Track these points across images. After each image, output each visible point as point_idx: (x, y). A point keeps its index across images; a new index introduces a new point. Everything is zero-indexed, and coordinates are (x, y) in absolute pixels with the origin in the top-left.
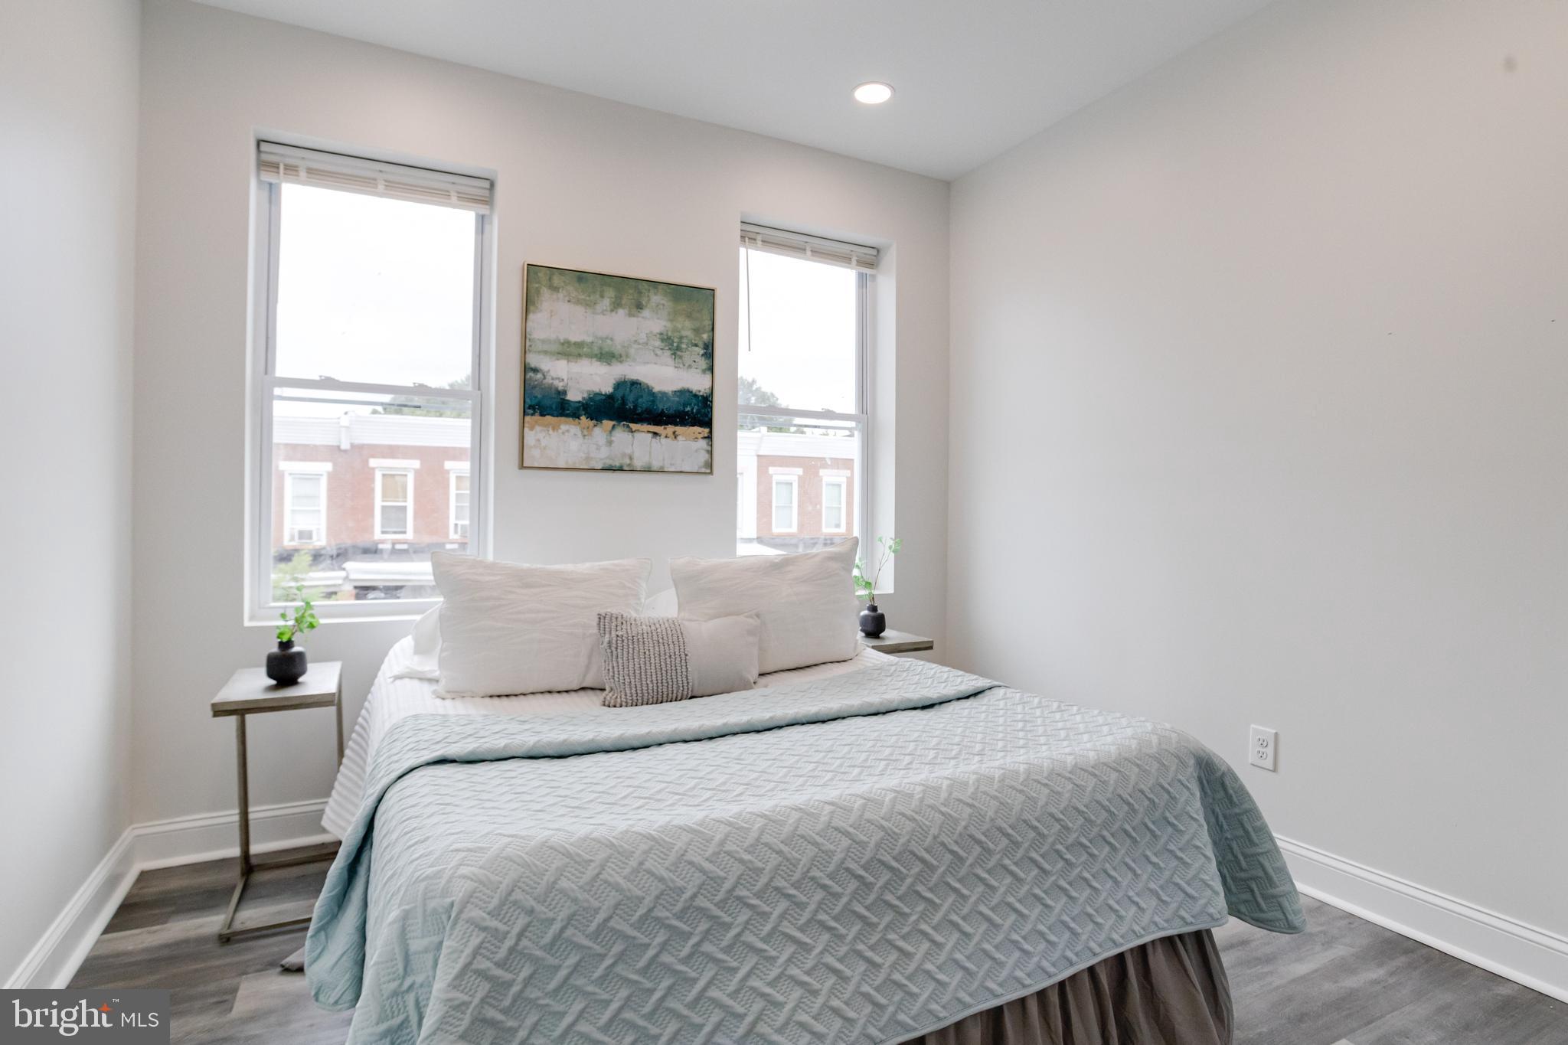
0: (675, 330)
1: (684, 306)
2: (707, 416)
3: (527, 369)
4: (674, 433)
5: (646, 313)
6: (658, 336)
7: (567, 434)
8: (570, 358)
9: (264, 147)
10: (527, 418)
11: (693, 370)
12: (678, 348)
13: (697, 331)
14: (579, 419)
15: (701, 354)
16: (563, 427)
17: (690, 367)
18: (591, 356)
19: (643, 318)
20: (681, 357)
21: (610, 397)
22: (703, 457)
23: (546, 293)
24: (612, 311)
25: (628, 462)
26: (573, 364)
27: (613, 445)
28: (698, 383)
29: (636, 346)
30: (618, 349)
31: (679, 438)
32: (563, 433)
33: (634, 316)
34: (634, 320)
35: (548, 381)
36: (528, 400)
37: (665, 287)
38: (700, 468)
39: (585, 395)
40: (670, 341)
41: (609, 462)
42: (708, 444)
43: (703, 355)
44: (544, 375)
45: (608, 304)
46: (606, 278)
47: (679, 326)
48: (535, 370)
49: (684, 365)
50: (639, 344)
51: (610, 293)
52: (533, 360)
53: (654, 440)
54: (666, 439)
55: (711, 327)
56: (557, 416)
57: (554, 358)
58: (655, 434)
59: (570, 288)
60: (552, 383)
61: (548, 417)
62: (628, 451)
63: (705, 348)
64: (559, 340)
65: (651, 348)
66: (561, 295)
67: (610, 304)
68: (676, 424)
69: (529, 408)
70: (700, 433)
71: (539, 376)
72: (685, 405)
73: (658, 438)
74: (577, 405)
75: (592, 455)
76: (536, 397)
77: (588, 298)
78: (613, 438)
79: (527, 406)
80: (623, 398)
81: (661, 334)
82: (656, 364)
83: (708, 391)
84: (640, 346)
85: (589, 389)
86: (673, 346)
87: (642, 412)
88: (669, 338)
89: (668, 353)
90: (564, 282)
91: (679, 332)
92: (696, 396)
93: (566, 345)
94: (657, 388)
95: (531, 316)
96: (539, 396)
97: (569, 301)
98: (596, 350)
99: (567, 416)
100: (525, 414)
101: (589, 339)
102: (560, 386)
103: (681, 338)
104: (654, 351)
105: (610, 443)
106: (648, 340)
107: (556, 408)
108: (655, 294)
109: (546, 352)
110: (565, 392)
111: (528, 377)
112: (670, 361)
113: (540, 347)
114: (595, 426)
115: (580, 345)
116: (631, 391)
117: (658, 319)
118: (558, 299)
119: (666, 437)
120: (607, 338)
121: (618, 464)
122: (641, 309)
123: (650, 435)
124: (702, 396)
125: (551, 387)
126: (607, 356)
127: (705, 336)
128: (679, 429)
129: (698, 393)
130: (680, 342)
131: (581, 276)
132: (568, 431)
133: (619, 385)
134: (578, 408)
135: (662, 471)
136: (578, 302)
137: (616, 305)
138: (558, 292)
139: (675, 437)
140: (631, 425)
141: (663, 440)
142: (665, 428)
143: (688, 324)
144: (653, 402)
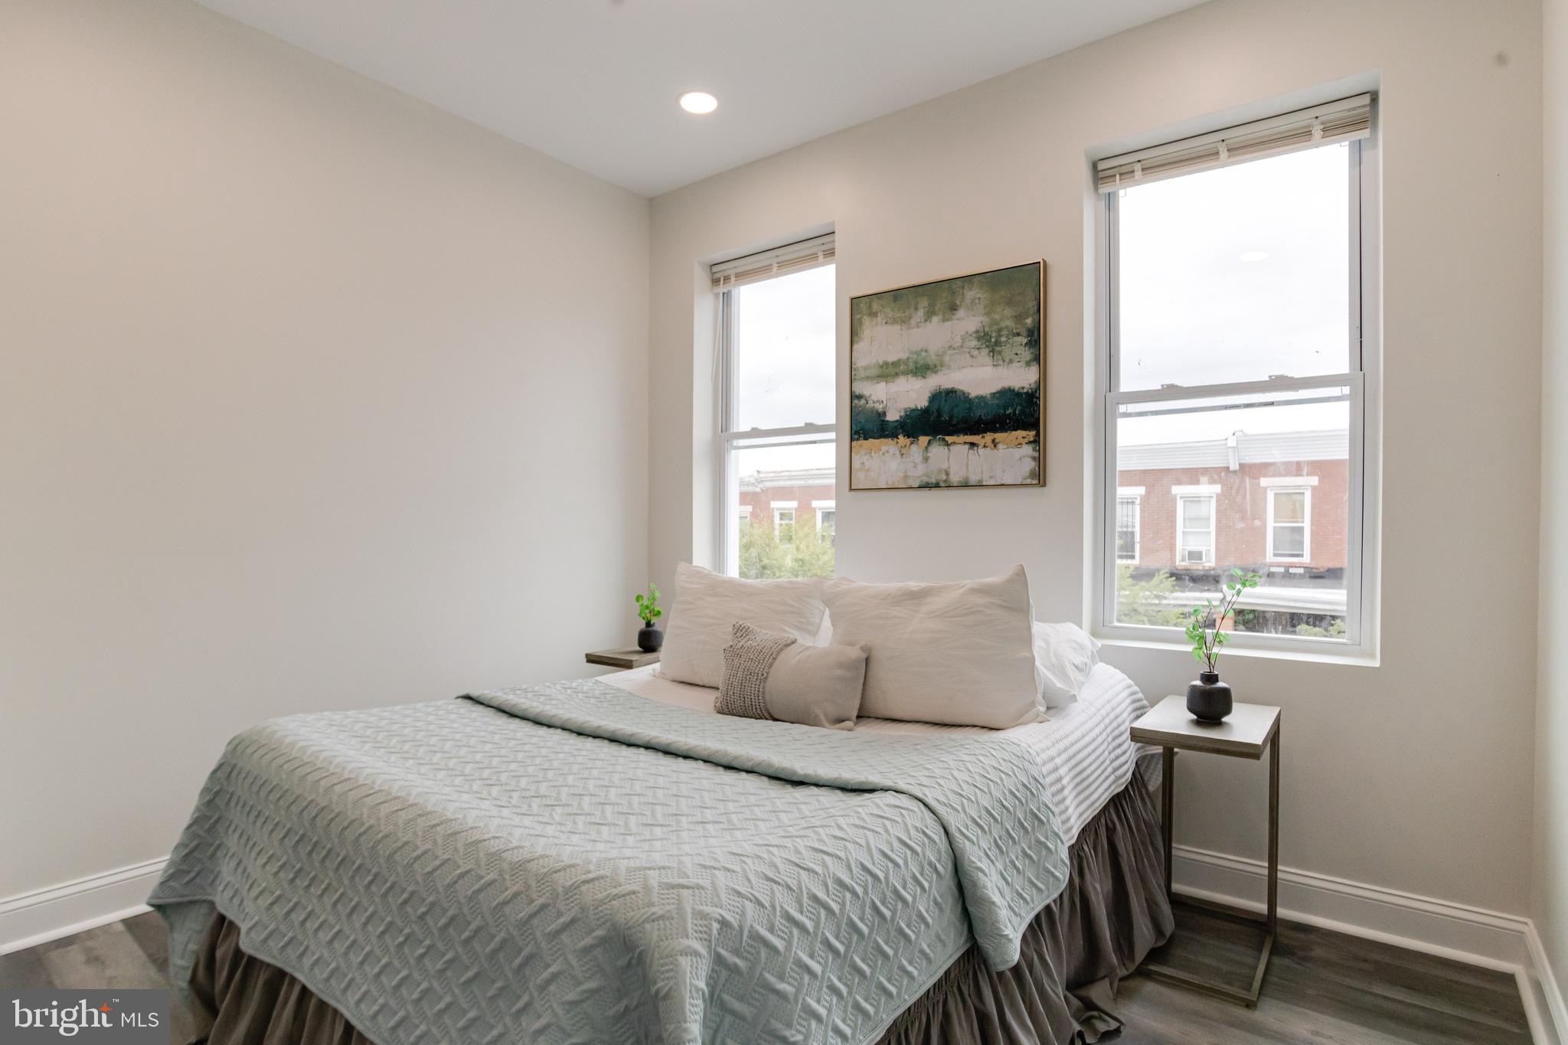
0: (994, 323)
1: (1003, 293)
2: (1033, 416)
3: (854, 397)
4: (993, 441)
5: (961, 313)
6: (974, 335)
7: (886, 454)
8: (889, 378)
9: (715, 269)
10: (854, 443)
11: (1015, 364)
12: (997, 343)
13: (1019, 318)
14: (898, 438)
15: (1024, 343)
16: (884, 448)
17: (1011, 361)
18: (905, 373)
19: (956, 319)
20: (1000, 353)
21: (925, 411)
22: (1030, 465)
23: (866, 320)
24: (926, 321)
25: (944, 477)
26: (891, 384)
27: (929, 461)
28: (1021, 378)
29: (950, 352)
30: (932, 358)
31: (1000, 446)
32: (883, 454)
33: (948, 320)
34: (948, 324)
35: (871, 404)
36: (854, 426)
37: (981, 277)
38: (1025, 478)
39: (903, 414)
40: (988, 337)
41: (925, 479)
42: (1034, 450)
43: (1026, 344)
44: (866, 400)
45: (922, 314)
46: (920, 289)
47: (997, 317)
48: (859, 397)
49: (1004, 361)
50: (954, 349)
51: (924, 303)
52: (858, 389)
53: (971, 451)
54: (983, 449)
55: (1036, 308)
56: (878, 438)
57: (875, 382)
58: (973, 445)
59: (887, 310)
60: (874, 407)
61: (871, 440)
62: (944, 466)
63: (1029, 336)
64: (879, 364)
65: (967, 350)
66: (879, 319)
67: (924, 315)
68: (995, 431)
69: (855, 434)
70: (1023, 438)
71: (863, 401)
72: (1006, 407)
73: (975, 448)
74: (895, 424)
75: (909, 474)
76: (860, 422)
77: (903, 315)
78: (929, 454)
79: (853, 432)
80: (938, 411)
81: (977, 332)
82: (972, 366)
83: (1033, 386)
84: (955, 351)
85: (905, 407)
86: (990, 342)
87: (958, 423)
88: (986, 334)
89: (985, 351)
90: (882, 305)
91: (998, 324)
92: (1018, 394)
93: (885, 367)
94: (974, 392)
95: (855, 347)
96: (863, 421)
97: (886, 323)
98: (911, 366)
99: (886, 437)
100: (852, 440)
101: (904, 356)
102: (880, 407)
103: (1000, 330)
104: (969, 353)
105: (926, 459)
106: (963, 342)
107: (878, 430)
108: (970, 289)
109: (868, 378)
110: (884, 414)
111: (854, 404)
112: (988, 360)
113: (862, 374)
114: (912, 443)
115: (895, 364)
116: (946, 401)
117: (974, 316)
118: (877, 324)
119: (985, 446)
120: (922, 351)
121: (934, 481)
122: (956, 310)
123: (967, 446)
124: (1027, 393)
125: (873, 409)
126: (921, 369)
127: (1029, 321)
128: (999, 436)
129: (1021, 391)
130: (1000, 336)
131: (897, 295)
132: (887, 451)
133: (937, 397)
134: (896, 428)
135: (980, 485)
136: (895, 321)
137: (930, 314)
138: (877, 316)
139: (995, 446)
140: (947, 438)
141: (981, 451)
142: (983, 437)
143: (1008, 312)
144: (970, 409)
